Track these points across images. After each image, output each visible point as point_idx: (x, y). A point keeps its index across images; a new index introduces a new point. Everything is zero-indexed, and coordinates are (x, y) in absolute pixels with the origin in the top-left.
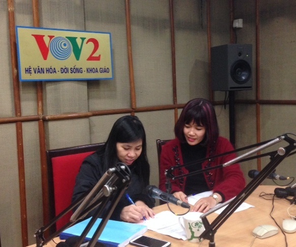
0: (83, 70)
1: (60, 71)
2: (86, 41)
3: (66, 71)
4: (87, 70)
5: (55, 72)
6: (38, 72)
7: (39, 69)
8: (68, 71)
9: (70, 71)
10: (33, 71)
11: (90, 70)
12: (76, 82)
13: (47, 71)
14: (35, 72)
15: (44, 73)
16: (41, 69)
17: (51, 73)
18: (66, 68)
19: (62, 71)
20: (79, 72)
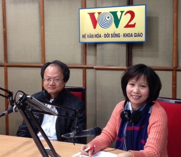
0: (121, 35)
1: (104, 36)
2: (124, 13)
3: (108, 36)
4: (124, 35)
5: (101, 37)
6: (90, 37)
7: (90, 35)
8: (109, 36)
9: (110, 36)
10: (87, 37)
11: (126, 35)
13: (95, 36)
14: (88, 38)
15: (93, 37)
16: (92, 35)
17: (98, 38)
18: (108, 34)
19: (105, 36)
20: (117, 37)
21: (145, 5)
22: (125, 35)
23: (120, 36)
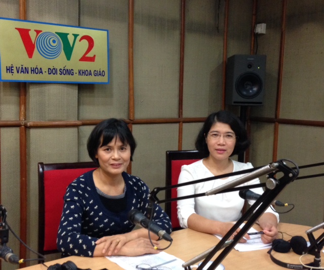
0: (75, 72)
1: (47, 72)
3: (54, 72)
4: (79, 72)
5: (42, 72)
6: (21, 72)
7: (22, 68)
8: (56, 73)
9: (58, 72)
10: (15, 71)
11: (83, 73)
12: (65, 85)
13: (32, 71)
14: (18, 72)
15: (28, 73)
16: (26, 68)
17: (37, 73)
18: (54, 69)
19: (50, 72)
20: (69, 74)
21: (107, 31)
22: (81, 72)
23: (73, 73)
